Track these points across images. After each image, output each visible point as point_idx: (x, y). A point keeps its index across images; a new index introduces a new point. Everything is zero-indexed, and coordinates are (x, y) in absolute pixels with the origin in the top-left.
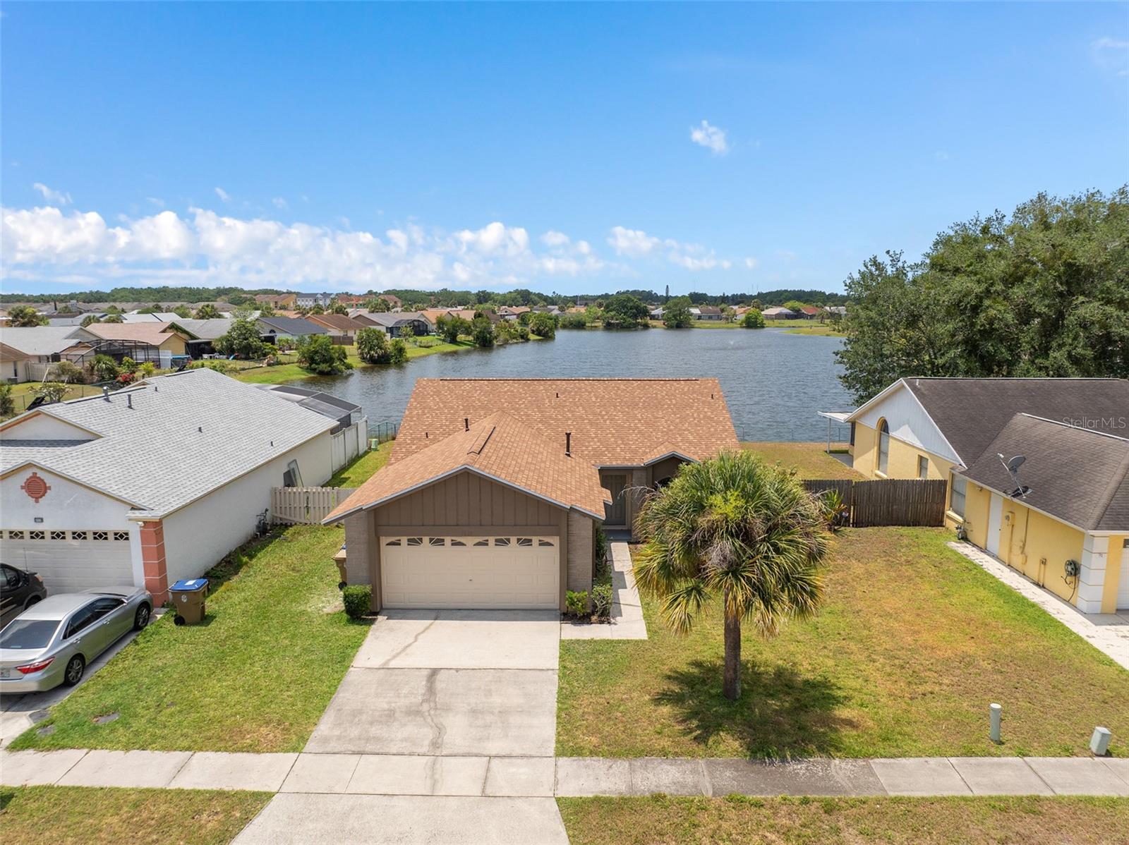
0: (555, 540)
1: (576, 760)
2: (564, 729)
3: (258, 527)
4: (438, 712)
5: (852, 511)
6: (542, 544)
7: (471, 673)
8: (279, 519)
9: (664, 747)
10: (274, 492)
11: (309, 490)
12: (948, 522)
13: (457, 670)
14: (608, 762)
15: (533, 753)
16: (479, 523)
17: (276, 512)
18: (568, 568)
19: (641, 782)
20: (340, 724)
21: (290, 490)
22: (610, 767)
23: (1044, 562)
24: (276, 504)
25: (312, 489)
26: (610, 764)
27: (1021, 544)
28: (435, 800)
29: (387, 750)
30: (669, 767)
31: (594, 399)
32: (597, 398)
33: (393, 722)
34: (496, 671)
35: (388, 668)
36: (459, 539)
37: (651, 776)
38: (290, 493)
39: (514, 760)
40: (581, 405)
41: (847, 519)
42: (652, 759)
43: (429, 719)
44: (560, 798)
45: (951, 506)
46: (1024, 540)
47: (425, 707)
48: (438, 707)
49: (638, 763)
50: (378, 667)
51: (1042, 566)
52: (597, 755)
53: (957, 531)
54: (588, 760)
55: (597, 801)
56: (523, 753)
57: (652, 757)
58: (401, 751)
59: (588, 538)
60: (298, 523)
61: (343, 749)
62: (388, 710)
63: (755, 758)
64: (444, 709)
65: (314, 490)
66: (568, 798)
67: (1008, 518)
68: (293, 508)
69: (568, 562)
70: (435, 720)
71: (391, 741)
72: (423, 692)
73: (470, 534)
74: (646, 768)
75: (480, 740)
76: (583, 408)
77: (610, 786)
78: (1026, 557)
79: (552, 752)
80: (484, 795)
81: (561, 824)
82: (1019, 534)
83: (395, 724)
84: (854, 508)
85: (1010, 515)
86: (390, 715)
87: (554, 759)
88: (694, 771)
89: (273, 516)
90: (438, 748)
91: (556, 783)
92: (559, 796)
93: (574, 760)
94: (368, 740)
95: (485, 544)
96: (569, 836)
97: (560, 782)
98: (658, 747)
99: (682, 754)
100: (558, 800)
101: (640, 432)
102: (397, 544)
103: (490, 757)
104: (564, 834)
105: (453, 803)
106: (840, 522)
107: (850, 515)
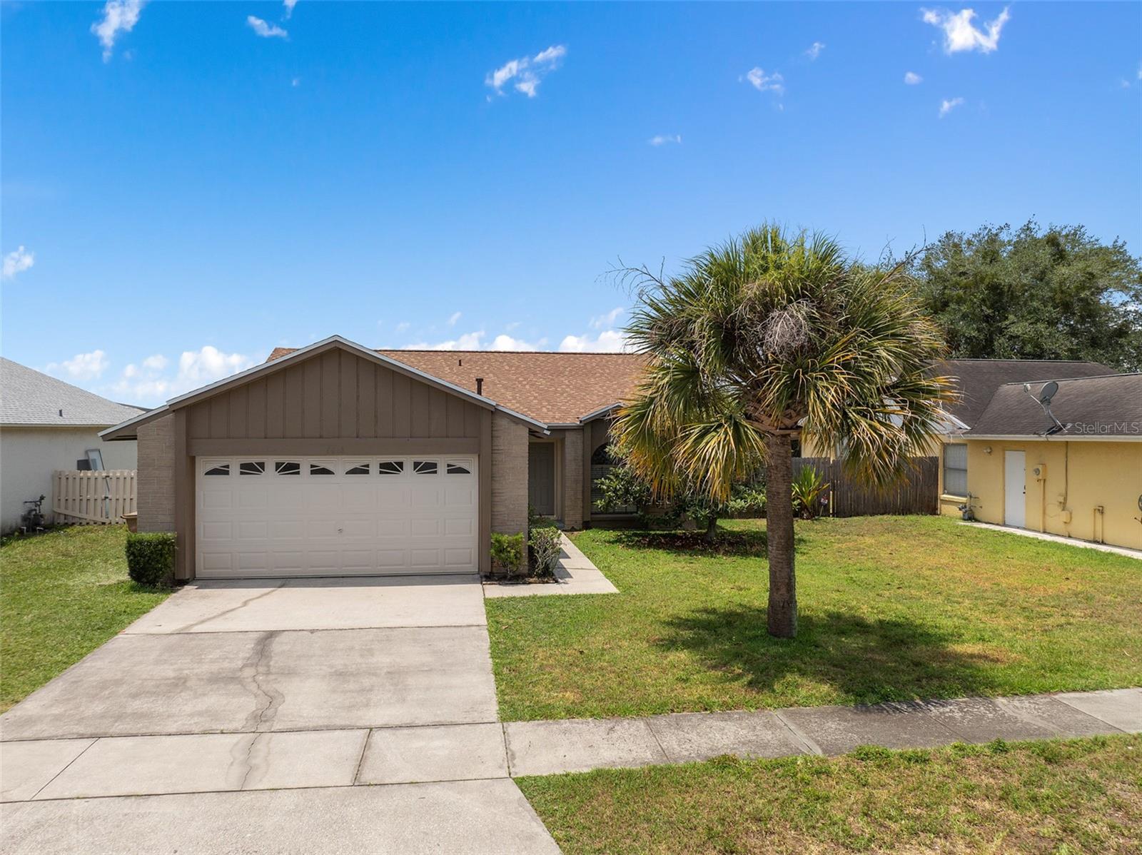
0: (471, 463)
1: (544, 724)
2: (510, 684)
3: (25, 519)
4: (272, 677)
5: (831, 496)
6: (453, 470)
7: (337, 633)
8: (62, 517)
9: (701, 697)
10: (58, 478)
11: (111, 475)
12: (944, 509)
13: (312, 631)
14: (605, 725)
15: (456, 720)
16: (355, 435)
17: (59, 507)
18: (493, 504)
19: (679, 745)
20: (69, 699)
21: (82, 475)
22: (611, 729)
23: (1101, 510)
24: (60, 492)
25: (115, 473)
26: (611, 725)
27: (1061, 499)
28: (244, 798)
29: (157, 729)
30: (722, 724)
31: (507, 368)
32: (511, 367)
33: (181, 691)
34: (381, 630)
35: (187, 633)
36: (322, 462)
37: (693, 736)
38: (81, 479)
39: (418, 731)
40: (491, 372)
41: (827, 507)
42: (686, 716)
43: (253, 687)
44: (523, 778)
45: (945, 489)
46: (1064, 492)
47: (249, 672)
48: (273, 670)
49: (662, 721)
50: (169, 632)
51: (1098, 515)
52: (579, 714)
53: (961, 514)
54: (566, 724)
55: (599, 776)
56: (437, 720)
57: (684, 713)
58: (186, 728)
59: (523, 457)
60: (92, 523)
61: (60, 732)
62: (174, 678)
63: (863, 704)
64: (282, 673)
65: (118, 474)
66: (541, 777)
67: (1037, 471)
68: (85, 501)
69: (493, 493)
70: (264, 687)
71: (169, 716)
72: (248, 655)
73: (341, 452)
74: (679, 727)
75: (351, 707)
76: (494, 374)
77: (621, 755)
78: (1071, 513)
79: (494, 716)
80: (357, 782)
81: (536, 821)
82: (1055, 487)
83: (183, 694)
84: (833, 493)
85: (1040, 468)
86: (179, 683)
87: (499, 725)
88: (769, 726)
89: (54, 512)
90: (265, 721)
91: (510, 756)
92: (520, 775)
93: (539, 725)
94: (119, 718)
95: (364, 471)
96: (558, 840)
97: (517, 755)
98: (691, 698)
99: (736, 706)
100: (521, 782)
101: (570, 395)
102: (223, 471)
103: (371, 729)
104: (545, 837)
105: (288, 800)
106: (819, 512)
107: (829, 502)
